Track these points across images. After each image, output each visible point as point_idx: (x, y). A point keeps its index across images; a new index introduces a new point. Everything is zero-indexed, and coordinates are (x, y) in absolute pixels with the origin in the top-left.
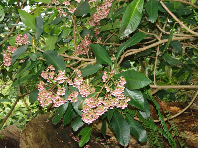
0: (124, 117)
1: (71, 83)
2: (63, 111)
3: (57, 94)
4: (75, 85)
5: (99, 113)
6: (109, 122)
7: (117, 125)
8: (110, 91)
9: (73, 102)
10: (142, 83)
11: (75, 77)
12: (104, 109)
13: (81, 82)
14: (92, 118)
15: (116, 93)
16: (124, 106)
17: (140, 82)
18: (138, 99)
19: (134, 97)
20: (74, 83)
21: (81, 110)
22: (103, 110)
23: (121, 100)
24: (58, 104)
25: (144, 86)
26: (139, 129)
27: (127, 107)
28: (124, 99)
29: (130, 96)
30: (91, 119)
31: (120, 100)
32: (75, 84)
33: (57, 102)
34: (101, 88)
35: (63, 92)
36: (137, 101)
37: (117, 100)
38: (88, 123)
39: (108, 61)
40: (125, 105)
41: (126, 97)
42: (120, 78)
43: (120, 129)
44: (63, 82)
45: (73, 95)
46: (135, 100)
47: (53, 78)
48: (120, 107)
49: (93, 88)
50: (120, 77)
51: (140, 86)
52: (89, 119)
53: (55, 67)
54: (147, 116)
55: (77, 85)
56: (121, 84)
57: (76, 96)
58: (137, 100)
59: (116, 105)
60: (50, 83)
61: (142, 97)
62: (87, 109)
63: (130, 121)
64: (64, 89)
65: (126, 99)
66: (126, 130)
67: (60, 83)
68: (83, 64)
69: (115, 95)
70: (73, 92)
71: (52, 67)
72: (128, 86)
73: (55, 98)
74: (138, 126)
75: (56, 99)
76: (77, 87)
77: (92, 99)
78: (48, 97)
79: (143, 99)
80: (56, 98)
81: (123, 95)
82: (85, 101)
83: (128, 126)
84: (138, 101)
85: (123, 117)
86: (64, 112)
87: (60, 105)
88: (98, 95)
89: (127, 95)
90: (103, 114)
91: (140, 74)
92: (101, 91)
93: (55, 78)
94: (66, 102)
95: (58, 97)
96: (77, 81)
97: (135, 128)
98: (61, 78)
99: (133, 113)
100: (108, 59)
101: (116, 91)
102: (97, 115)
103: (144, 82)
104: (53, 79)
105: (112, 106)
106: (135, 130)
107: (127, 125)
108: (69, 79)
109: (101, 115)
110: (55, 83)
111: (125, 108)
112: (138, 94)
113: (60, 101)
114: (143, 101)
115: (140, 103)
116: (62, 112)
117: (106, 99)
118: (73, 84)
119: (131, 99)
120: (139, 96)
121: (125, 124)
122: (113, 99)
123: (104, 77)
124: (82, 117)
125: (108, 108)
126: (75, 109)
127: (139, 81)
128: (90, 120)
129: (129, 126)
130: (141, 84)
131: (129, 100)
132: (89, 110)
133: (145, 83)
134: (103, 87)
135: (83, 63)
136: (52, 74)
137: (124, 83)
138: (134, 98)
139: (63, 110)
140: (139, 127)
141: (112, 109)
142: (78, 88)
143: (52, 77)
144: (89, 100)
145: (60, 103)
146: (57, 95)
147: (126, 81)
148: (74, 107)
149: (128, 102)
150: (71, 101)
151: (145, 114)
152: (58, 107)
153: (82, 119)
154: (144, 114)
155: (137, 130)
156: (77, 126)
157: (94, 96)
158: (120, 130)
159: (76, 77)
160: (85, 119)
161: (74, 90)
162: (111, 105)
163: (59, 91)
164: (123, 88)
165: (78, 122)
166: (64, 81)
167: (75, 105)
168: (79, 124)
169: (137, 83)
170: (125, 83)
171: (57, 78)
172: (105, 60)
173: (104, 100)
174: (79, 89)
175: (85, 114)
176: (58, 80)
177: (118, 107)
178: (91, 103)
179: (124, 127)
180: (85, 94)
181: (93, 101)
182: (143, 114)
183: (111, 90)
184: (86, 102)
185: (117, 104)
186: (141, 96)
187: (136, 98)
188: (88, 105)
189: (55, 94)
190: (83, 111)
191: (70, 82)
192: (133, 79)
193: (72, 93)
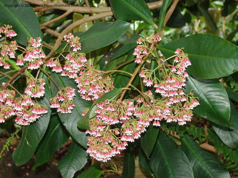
0: (179, 143)
1: (58, 67)
2: (39, 134)
3: (26, 94)
4: (66, 72)
5: (128, 137)
6: (148, 156)
7: (162, 163)
8: (154, 84)
9: (64, 113)
10: (229, 63)
11: (66, 54)
12: (140, 126)
13: (81, 63)
14: (111, 148)
15: (167, 90)
16: (184, 119)
17: (225, 62)
18: (215, 102)
19: (206, 96)
20: (65, 68)
21: (84, 131)
22: (138, 129)
23: (177, 105)
24: (28, 117)
25: (234, 70)
26: (213, 170)
27: (190, 120)
28: (185, 102)
29: (196, 95)
30: (110, 152)
31: (175, 104)
32: (68, 69)
33: (25, 112)
34: (130, 77)
35: (41, 90)
36: (213, 107)
37: (168, 104)
38: (101, 160)
39: (143, 13)
40: (186, 116)
41: (189, 98)
42: (176, 53)
43: (170, 172)
44: (39, 67)
45: (63, 97)
46: (208, 103)
47: (14, 57)
48: (176, 121)
49: (109, 79)
50: (175, 51)
51: (224, 71)
52: (105, 151)
53: (15, 29)
54: (233, 140)
55: (73, 72)
56: (178, 66)
57: (71, 98)
58: (213, 104)
59: (165, 117)
60: (5, 67)
61: (224, 95)
62: (99, 128)
63: (191, 153)
64: (43, 82)
65: (188, 102)
66: (183, 173)
67: (32, 68)
68: (78, 21)
69: (165, 92)
70: (62, 89)
71: (9, 29)
72: (193, 71)
73: (22, 104)
74: (210, 162)
75: (23, 106)
76: (71, 77)
77: (111, 104)
78: (7, 103)
79: (227, 101)
80: (24, 104)
81: (182, 93)
82: (94, 110)
83: (188, 164)
84: (215, 106)
85: (176, 144)
86: (40, 136)
87: (32, 119)
88: (123, 95)
89: (191, 93)
90: (137, 137)
91: (224, 42)
92: (130, 84)
93: (20, 57)
94: (46, 112)
95: (29, 102)
96: (71, 61)
97: (204, 168)
98: (34, 57)
99: (201, 134)
100: (141, 8)
101: (168, 84)
102: (123, 142)
103: (232, 60)
104: (15, 60)
105: (158, 119)
106: (204, 172)
107: (185, 161)
108: (53, 59)
109: (132, 140)
110: (18, 68)
111: (185, 123)
112: (216, 89)
113: (33, 112)
114: (227, 105)
115: (220, 110)
116: (37, 137)
117: (142, 104)
118: (62, 70)
119: (200, 101)
120: (218, 93)
121: (181, 161)
122: (158, 103)
123: (138, 51)
124: (88, 147)
125: (148, 124)
126: (67, 128)
127: (222, 59)
128: (107, 153)
129: (191, 165)
130: (228, 67)
131: (196, 104)
132: (102, 130)
133: (236, 63)
134: (133, 76)
135: (78, 18)
136: (11, 46)
137: (186, 64)
138: (207, 99)
139: (38, 131)
140: (215, 166)
141: (157, 126)
142: (74, 78)
143: (12, 56)
144: (104, 106)
145: (33, 115)
146: (26, 97)
147: (191, 59)
148: (64, 124)
149: (192, 108)
150: (58, 111)
151: (229, 136)
152: (27, 124)
153: (88, 151)
154: (226, 136)
155: (208, 172)
156: (72, 168)
157: (114, 97)
158: (170, 174)
159: (69, 53)
160: (95, 152)
161: (63, 83)
162: (156, 117)
163: (30, 86)
164: (185, 77)
165: (72, 159)
166: (41, 63)
167: (67, 119)
168: (74, 162)
169: (217, 62)
170: (188, 65)
171: (26, 56)
172: (135, 10)
173: (137, 106)
174: (77, 81)
175: (93, 140)
176: (28, 62)
177: (169, 121)
178: (108, 114)
179: (179, 167)
180: (92, 92)
181: (113, 110)
182: (223, 135)
183: (156, 82)
184: (96, 112)
185: (169, 115)
186: (222, 95)
187: (210, 98)
188: (103, 119)
189: (22, 95)
190: (90, 133)
191: (55, 65)
192: (205, 54)
193: (60, 92)
